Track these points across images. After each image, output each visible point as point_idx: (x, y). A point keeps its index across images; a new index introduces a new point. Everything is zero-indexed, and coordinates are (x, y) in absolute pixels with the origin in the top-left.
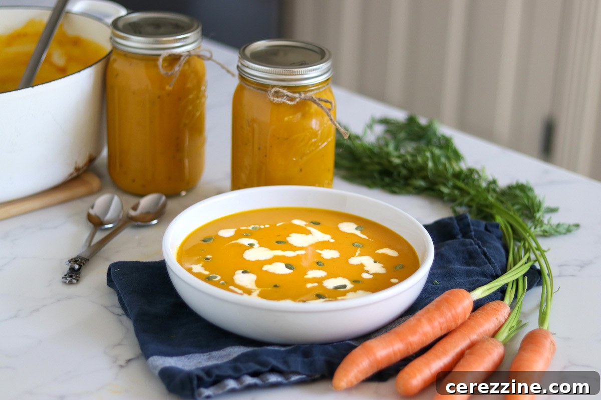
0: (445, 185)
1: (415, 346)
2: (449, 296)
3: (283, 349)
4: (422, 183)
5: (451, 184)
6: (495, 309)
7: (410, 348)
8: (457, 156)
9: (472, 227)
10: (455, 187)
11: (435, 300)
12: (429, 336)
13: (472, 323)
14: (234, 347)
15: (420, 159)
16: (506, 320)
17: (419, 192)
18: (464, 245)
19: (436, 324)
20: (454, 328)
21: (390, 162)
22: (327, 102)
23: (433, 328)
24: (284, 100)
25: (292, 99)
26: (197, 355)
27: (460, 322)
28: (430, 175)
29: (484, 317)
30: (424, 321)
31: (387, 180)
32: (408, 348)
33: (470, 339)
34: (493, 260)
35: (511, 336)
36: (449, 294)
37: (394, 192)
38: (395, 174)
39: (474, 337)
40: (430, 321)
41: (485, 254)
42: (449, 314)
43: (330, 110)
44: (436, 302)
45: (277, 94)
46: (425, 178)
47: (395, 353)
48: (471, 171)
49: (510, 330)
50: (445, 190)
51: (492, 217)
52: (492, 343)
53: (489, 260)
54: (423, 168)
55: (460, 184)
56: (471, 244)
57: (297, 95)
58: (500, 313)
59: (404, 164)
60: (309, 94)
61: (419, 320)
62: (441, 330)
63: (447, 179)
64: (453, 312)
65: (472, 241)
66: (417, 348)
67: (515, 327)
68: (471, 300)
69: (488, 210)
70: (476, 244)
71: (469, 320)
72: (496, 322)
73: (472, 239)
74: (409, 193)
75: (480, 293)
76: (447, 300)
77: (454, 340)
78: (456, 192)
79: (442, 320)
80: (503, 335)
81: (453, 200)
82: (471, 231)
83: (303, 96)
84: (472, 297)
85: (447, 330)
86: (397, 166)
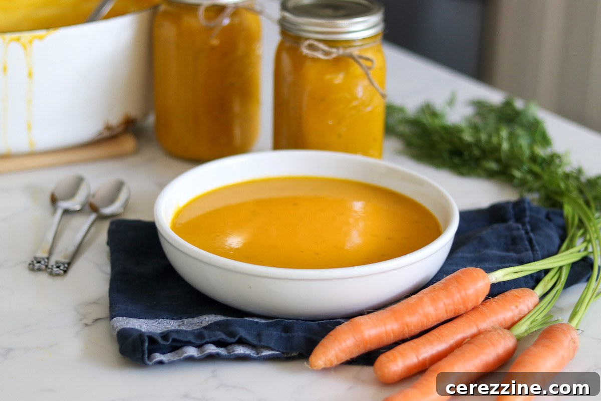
0: (518, 169)
1: (413, 328)
2: (461, 275)
3: (263, 321)
4: (493, 165)
5: (525, 167)
6: (516, 296)
7: (406, 329)
8: (545, 140)
9: (528, 213)
10: (531, 172)
11: (445, 279)
12: (430, 318)
13: (484, 308)
14: (210, 315)
15: (495, 140)
16: (529, 312)
17: (491, 175)
18: (510, 229)
19: (441, 305)
20: (463, 312)
21: (461, 140)
22: (368, 59)
23: (436, 309)
24: (320, 55)
25: (327, 53)
26: (168, 321)
27: (470, 305)
28: (503, 156)
29: (500, 303)
30: (426, 300)
31: (456, 160)
32: (404, 329)
33: (478, 328)
34: (537, 247)
35: (533, 330)
36: (461, 273)
37: (462, 174)
38: (466, 153)
39: (484, 325)
40: (433, 300)
41: (530, 241)
42: (458, 296)
43: (369, 68)
44: (446, 280)
45: (311, 47)
46: (498, 161)
47: (387, 334)
48: (553, 157)
49: (531, 323)
50: (517, 174)
51: (561, 206)
52: (499, 333)
53: (532, 246)
54: (498, 148)
55: (537, 169)
56: (518, 229)
57: (334, 50)
58: (521, 300)
59: (478, 143)
60: (349, 50)
61: (421, 299)
62: (447, 312)
63: (521, 162)
64: (463, 293)
65: (520, 226)
66: (415, 330)
67: (540, 320)
68: (486, 281)
69: (558, 198)
70: (523, 229)
71: (481, 306)
72: (516, 312)
73: (523, 224)
74: (478, 176)
75: (502, 275)
76: (457, 279)
77: (455, 325)
78: (529, 178)
79: (447, 301)
80: (521, 329)
81: (522, 185)
82: (525, 216)
83: (341, 51)
84: (490, 278)
85: (455, 313)
86: (469, 145)
